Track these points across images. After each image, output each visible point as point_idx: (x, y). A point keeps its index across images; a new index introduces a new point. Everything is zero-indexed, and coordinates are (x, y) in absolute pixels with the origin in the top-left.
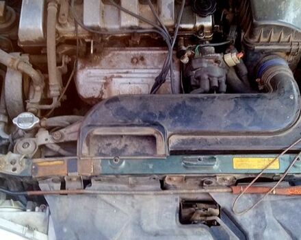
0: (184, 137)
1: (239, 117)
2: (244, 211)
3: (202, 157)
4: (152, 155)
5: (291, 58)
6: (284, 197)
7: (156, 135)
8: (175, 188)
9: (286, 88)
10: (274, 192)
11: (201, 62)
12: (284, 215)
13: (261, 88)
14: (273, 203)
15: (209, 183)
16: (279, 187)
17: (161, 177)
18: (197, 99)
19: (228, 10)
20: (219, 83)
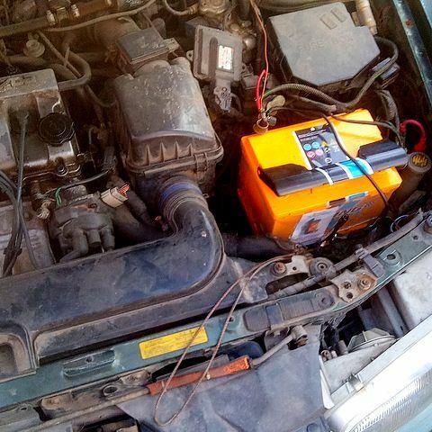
0: (59, 333)
1: (135, 281)
2: (173, 417)
3: (91, 355)
4: (11, 375)
5: (201, 175)
6: (225, 380)
7: (11, 342)
8: (63, 412)
9: (194, 223)
10: (209, 377)
11: (67, 212)
12: (228, 407)
13: (165, 228)
14: (212, 392)
15: (112, 391)
16: (214, 367)
17: (34, 404)
18: (68, 271)
19: (98, 127)
20: (102, 236)
